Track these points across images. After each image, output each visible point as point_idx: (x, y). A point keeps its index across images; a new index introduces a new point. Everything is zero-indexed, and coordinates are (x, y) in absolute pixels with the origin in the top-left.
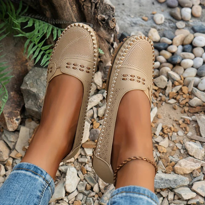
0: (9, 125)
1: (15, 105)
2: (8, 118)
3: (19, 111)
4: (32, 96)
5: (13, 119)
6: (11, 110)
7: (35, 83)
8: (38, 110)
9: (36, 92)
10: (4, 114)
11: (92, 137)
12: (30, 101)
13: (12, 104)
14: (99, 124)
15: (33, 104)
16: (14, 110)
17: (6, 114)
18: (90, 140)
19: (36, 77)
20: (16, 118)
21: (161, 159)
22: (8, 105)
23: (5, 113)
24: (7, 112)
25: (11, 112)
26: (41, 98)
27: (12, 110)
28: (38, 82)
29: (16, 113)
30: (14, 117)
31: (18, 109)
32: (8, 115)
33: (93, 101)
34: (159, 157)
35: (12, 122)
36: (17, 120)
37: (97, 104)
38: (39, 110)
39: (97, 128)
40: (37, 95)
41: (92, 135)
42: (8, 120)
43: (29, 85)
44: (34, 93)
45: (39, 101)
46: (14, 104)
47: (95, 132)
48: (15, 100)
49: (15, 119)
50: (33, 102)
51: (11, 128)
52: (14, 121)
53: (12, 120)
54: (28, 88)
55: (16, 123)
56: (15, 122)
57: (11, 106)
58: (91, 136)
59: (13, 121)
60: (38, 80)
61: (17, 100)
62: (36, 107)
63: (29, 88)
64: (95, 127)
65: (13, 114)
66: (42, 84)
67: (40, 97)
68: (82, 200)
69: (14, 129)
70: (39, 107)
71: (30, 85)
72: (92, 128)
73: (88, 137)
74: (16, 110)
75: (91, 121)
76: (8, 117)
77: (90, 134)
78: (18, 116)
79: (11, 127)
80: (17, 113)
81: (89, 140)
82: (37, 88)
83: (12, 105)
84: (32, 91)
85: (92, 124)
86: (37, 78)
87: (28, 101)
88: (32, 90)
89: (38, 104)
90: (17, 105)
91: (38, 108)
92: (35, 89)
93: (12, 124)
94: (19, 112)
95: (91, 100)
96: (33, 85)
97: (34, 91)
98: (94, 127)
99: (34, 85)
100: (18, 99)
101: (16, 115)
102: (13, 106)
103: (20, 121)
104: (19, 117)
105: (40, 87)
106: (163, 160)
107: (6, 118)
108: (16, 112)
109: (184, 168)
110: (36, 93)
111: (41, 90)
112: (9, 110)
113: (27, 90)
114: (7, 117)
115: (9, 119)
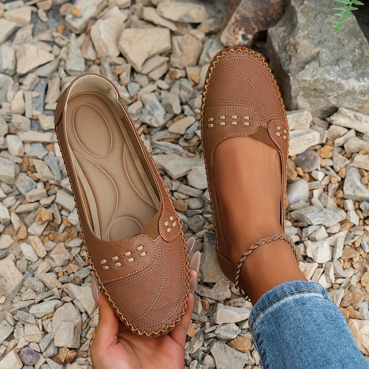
0: (227, 32)
1: (262, 16)
2: (235, 22)
3: (258, 28)
4: (292, 25)
5: (240, 30)
6: (250, 16)
7: (314, 13)
8: (279, 49)
9: (301, 24)
10: (236, 11)
11: (300, 160)
12: (283, 28)
13: (260, 10)
14: (331, 156)
15: (281, 37)
16: (254, 21)
17: (239, 15)
18: (294, 161)
19: (325, 9)
20: (244, 33)
21: (349, 290)
22: (253, 6)
23: (238, 12)
24: (242, 13)
25: (248, 18)
26: (297, 37)
27: (252, 18)
28: (318, 16)
29: (252, 27)
30: (243, 29)
31: (260, 25)
32: (239, 19)
33: (361, 121)
34: (350, 285)
35: (234, 31)
36: (244, 37)
37: (363, 131)
38: (280, 51)
39: (320, 157)
40: (296, 28)
41: (304, 158)
42: (233, 24)
43: (303, 6)
44: (297, 22)
45: (291, 39)
46: (262, 14)
47: (312, 158)
48: (271, 11)
49: (241, 32)
50: (284, 33)
51: (225, 38)
52: (238, 33)
53: (237, 29)
54: (296, 9)
55: (237, 39)
56: (238, 36)
57: (255, 12)
58: (300, 157)
59: (236, 32)
60: (322, 14)
61: (273, 14)
62: (281, 44)
63: (299, 10)
64: (320, 153)
65: (246, 23)
66: (322, 24)
67: (297, 34)
68: (192, 209)
69: (227, 44)
70: (284, 48)
71: (304, 8)
72: (316, 150)
73: (297, 153)
74: (256, 24)
75: (327, 140)
76: (237, 21)
77: (305, 153)
78: (250, 34)
79: (227, 37)
80: (254, 29)
81: (293, 158)
82: (308, 21)
83: (259, 12)
84: (297, 19)
85: (322, 145)
86: (326, 11)
87: (281, 26)
88: (298, 16)
89: (286, 42)
90: (266, 19)
91: (281, 47)
92: (305, 20)
93: (231, 35)
94: (256, 30)
95: (362, 118)
96: (309, 12)
97: (299, 20)
98: (318, 152)
99: (310, 14)
100: (275, 13)
101: (249, 29)
102: (260, 15)
103: (246, 42)
104: (250, 37)
105: (314, 24)
106: (351, 294)
107: (233, 20)
108: (254, 26)
109: (361, 335)
110: (299, 25)
111: (310, 28)
112: (247, 13)
113: (294, 10)
114: (235, 18)
115: (235, 24)
